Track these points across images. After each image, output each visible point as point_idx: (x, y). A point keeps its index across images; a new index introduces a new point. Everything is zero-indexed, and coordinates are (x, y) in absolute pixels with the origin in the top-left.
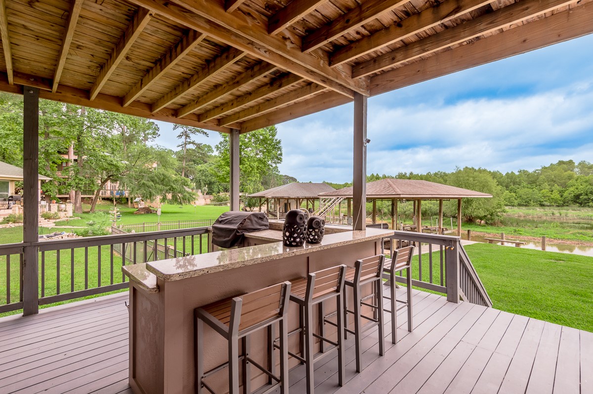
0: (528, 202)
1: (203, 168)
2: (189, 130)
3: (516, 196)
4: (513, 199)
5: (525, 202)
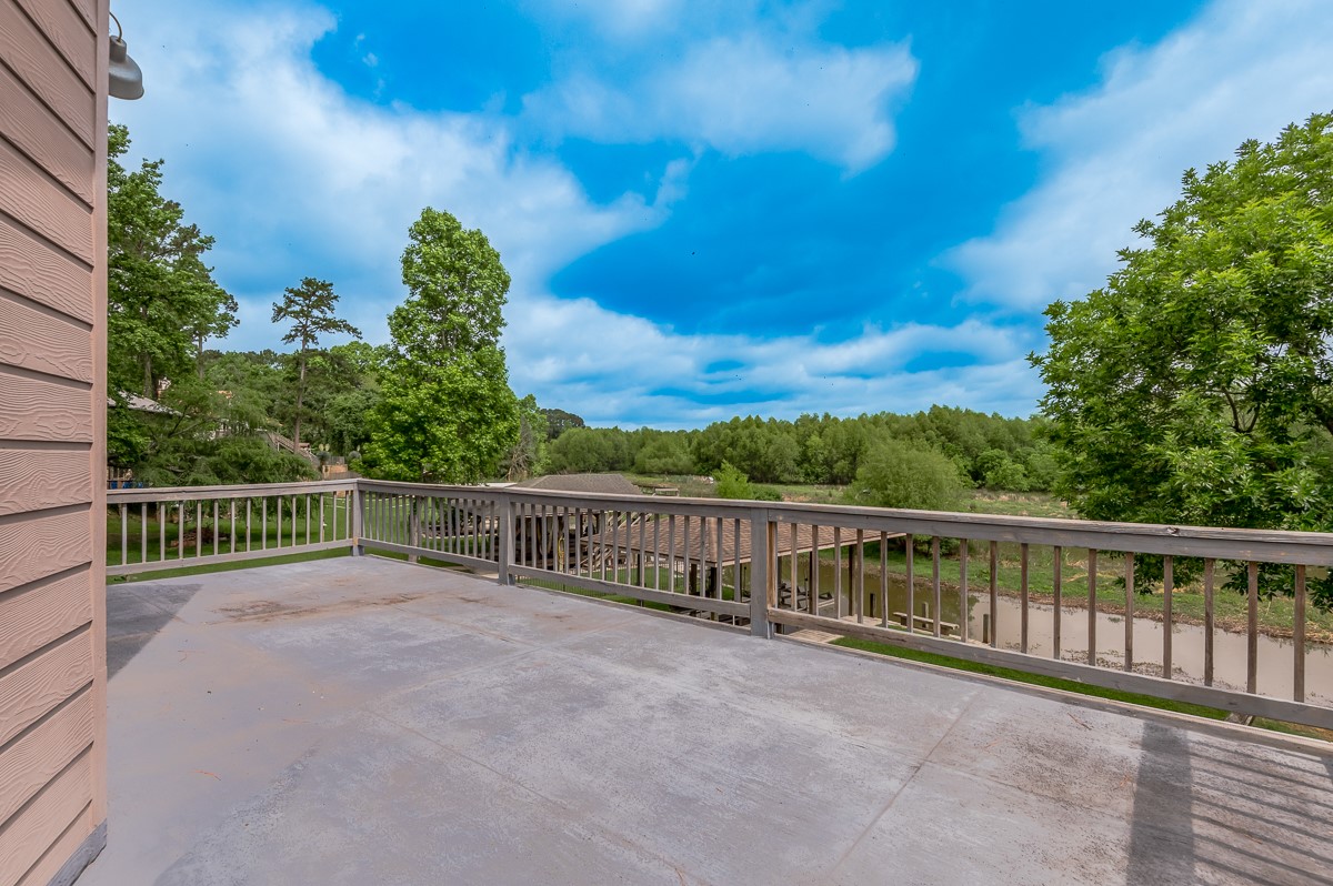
0: (1048, 483)
1: (349, 404)
2: (314, 323)
3: (1026, 469)
4: (1021, 476)
5: (1044, 483)
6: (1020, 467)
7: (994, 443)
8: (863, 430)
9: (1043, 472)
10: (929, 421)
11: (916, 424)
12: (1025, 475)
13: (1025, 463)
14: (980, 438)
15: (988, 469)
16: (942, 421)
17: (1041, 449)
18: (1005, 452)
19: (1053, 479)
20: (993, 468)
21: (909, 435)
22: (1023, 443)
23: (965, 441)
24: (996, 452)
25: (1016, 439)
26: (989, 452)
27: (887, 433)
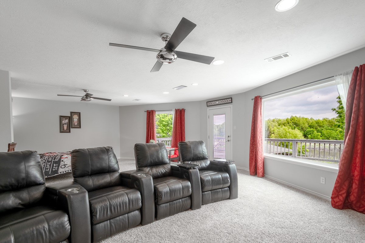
6: (320, 134)
7: (310, 127)
8: (269, 123)
9: (327, 135)
10: (290, 121)
11: (286, 121)
12: (321, 136)
13: (321, 132)
14: (307, 125)
15: (309, 134)
16: (294, 120)
17: (326, 128)
18: (315, 129)
19: (330, 137)
20: (310, 134)
21: (284, 125)
22: (320, 126)
23: (302, 126)
24: (312, 129)
25: (318, 125)
26: (309, 129)
27: (277, 124)
